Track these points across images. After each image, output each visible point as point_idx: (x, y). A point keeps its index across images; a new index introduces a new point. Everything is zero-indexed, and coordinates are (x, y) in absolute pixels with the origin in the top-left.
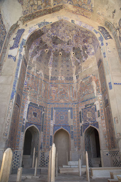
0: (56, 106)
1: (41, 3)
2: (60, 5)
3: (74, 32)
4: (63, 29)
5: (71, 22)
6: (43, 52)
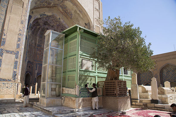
0: (39, 63)
5: (58, 18)
6: (36, 28)
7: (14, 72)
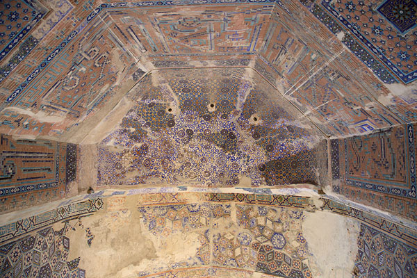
1: (258, 218)
2: (217, 203)
3: (178, 165)
4: (207, 166)
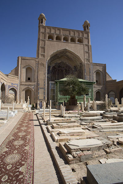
5: (65, 62)
7: (44, 96)
